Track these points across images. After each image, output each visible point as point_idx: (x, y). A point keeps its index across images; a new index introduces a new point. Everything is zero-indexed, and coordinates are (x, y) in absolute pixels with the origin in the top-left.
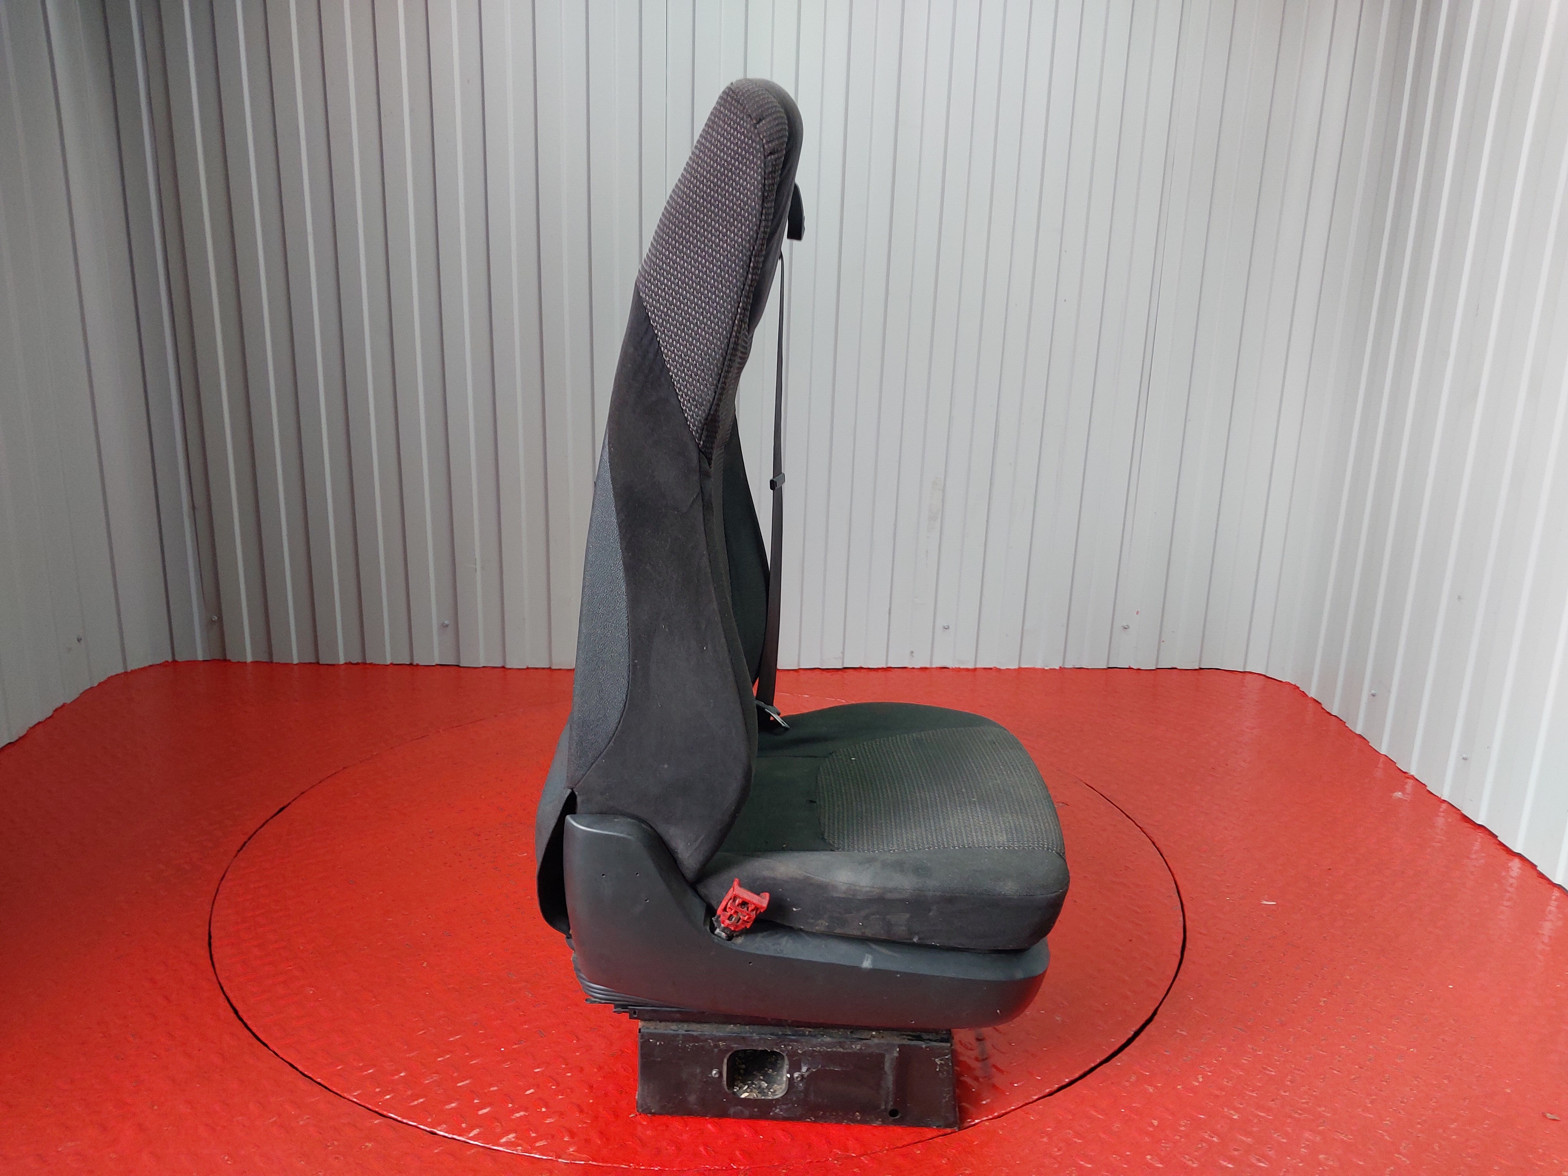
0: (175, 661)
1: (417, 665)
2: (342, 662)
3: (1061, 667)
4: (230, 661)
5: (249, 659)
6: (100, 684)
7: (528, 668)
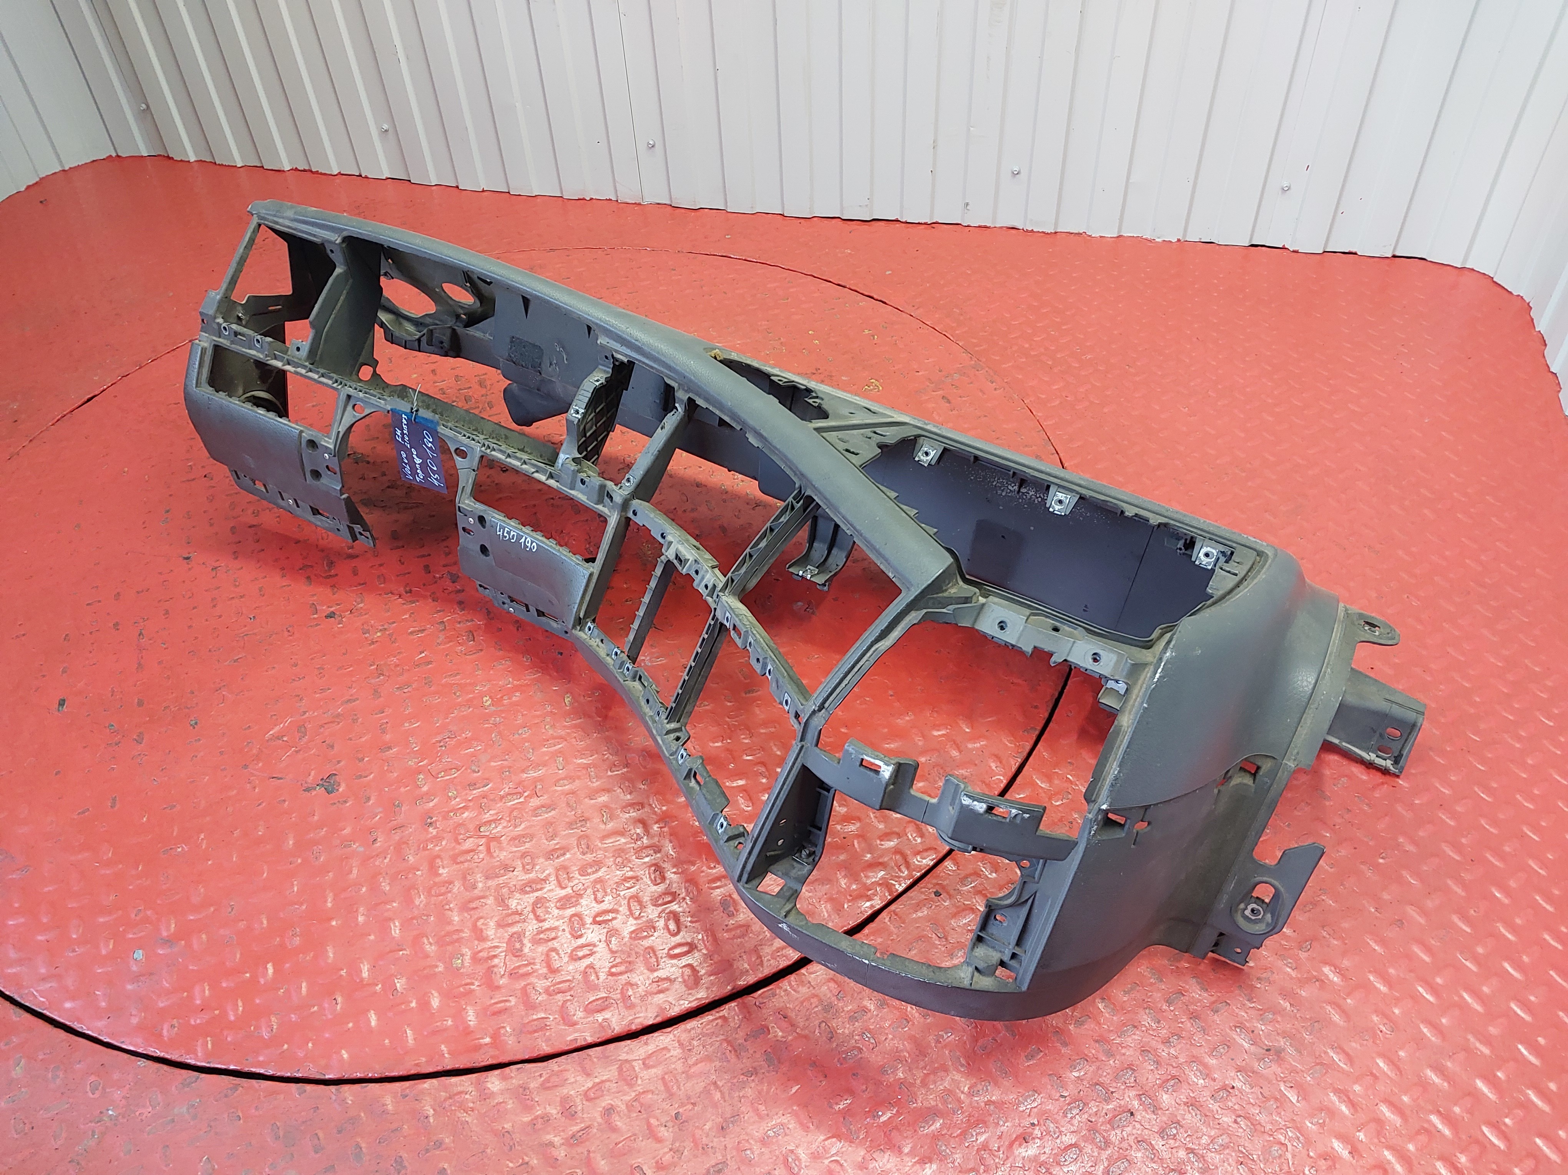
0: (118, 156)
1: (366, 177)
2: (287, 168)
3: (1179, 240)
4: (172, 158)
5: (192, 159)
6: (28, 187)
7: (483, 191)
